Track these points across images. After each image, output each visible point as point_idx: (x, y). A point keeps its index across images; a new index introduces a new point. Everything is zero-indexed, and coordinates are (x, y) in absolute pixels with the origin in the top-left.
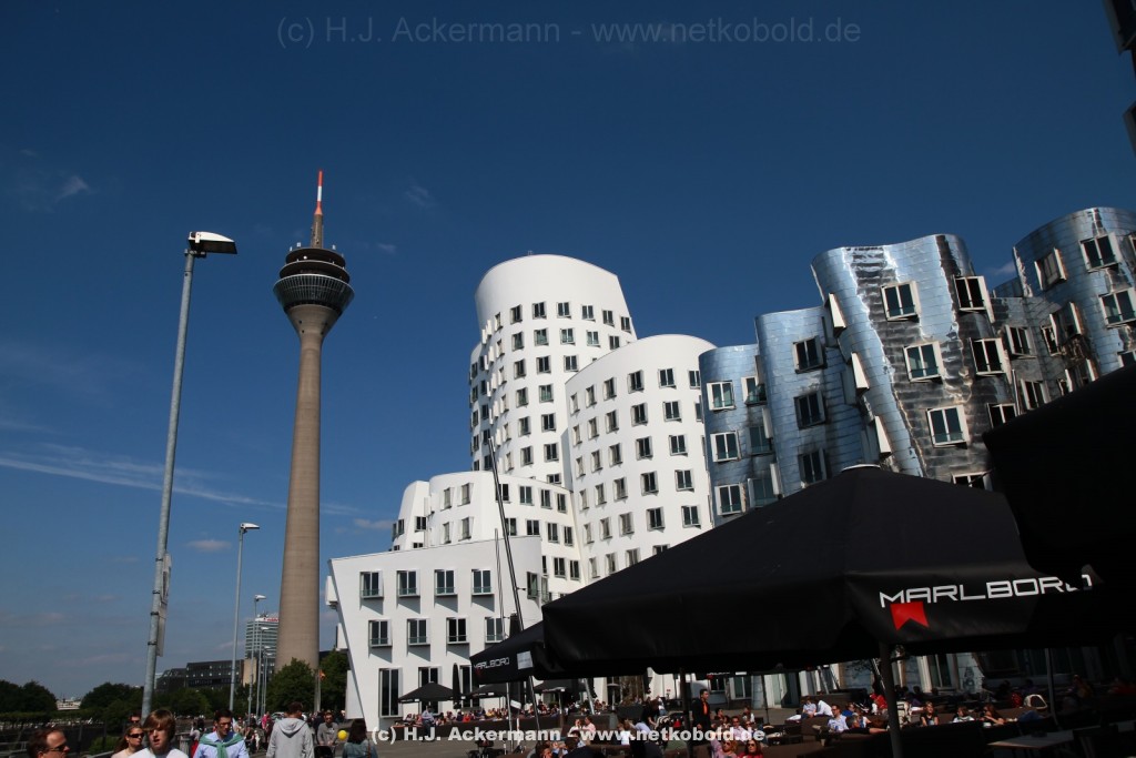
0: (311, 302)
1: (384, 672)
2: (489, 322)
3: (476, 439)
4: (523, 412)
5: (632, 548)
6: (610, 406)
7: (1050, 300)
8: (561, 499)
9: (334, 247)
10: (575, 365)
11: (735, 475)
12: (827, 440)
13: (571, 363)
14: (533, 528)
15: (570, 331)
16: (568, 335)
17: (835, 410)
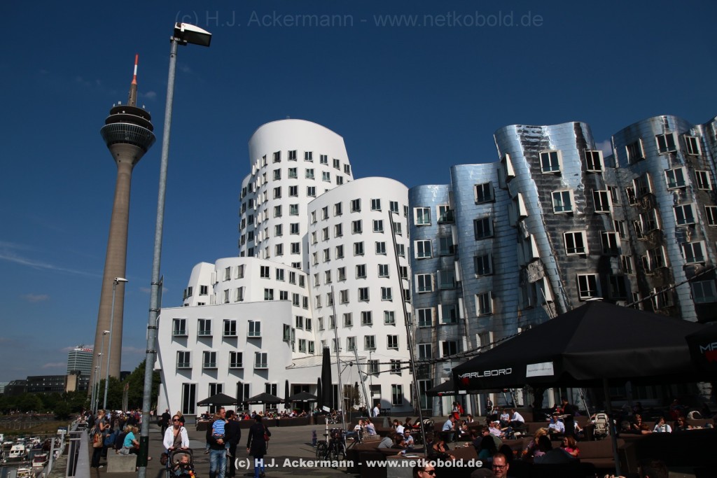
0: (126, 142)
1: (186, 386)
2: (258, 161)
3: (243, 237)
4: (278, 221)
5: (348, 312)
6: (338, 220)
7: (634, 171)
8: (302, 278)
9: (144, 107)
10: (314, 193)
11: (428, 268)
12: (494, 248)
13: (311, 191)
14: (284, 296)
15: (312, 170)
16: (310, 173)
17: (500, 229)
